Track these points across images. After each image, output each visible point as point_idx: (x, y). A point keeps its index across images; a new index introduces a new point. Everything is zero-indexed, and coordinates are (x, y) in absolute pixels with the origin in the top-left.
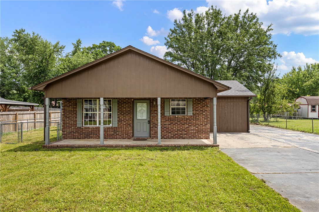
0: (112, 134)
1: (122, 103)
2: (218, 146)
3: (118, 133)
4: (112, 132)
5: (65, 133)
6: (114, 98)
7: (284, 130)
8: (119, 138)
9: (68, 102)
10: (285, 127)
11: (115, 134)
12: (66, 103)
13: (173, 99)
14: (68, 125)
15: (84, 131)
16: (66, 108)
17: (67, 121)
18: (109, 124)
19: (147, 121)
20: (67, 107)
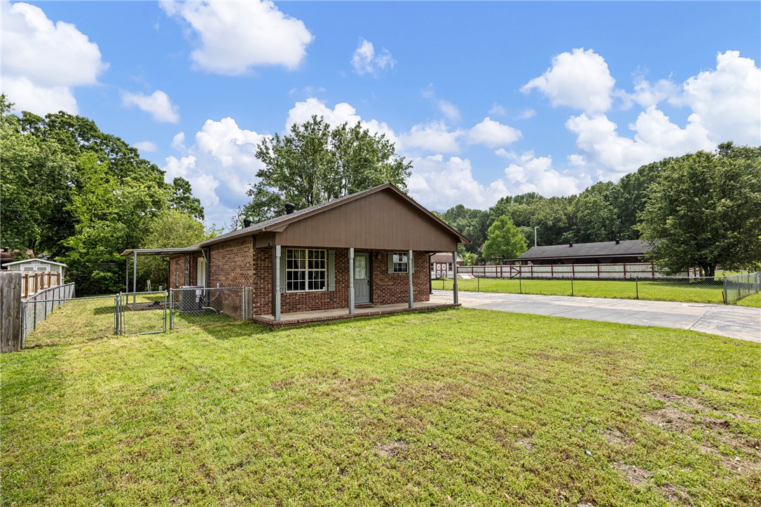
0: (328, 302)
1: (340, 255)
2: (461, 304)
3: (335, 300)
4: (327, 298)
5: (259, 305)
6: (331, 249)
7: (442, 291)
8: (337, 308)
9: (262, 253)
10: (441, 288)
11: (332, 302)
12: (260, 253)
13: (395, 252)
14: (262, 291)
15: (288, 301)
16: (259, 262)
17: (261, 284)
18: (322, 288)
19: (366, 281)
20: (262, 260)
